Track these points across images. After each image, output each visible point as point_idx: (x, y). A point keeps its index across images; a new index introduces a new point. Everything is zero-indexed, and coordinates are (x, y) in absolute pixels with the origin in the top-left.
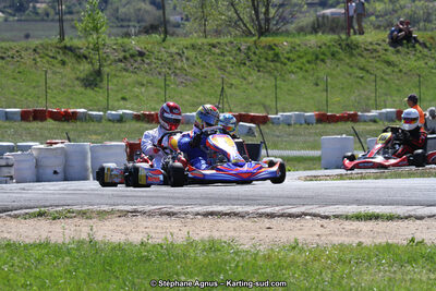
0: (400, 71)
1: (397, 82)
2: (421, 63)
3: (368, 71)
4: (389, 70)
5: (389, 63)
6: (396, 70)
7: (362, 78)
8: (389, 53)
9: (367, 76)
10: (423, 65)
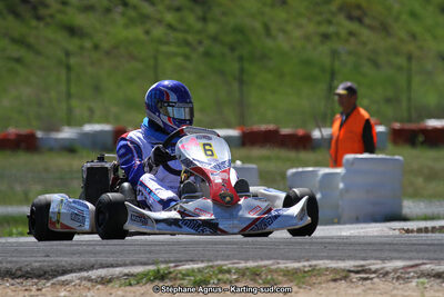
0: (96, 47)
1: (90, 69)
2: (137, 32)
3: (29, 46)
4: (72, 44)
5: (72, 31)
6: (88, 44)
7: (18, 60)
8: (69, 10)
9: (28, 56)
10: (143, 37)
